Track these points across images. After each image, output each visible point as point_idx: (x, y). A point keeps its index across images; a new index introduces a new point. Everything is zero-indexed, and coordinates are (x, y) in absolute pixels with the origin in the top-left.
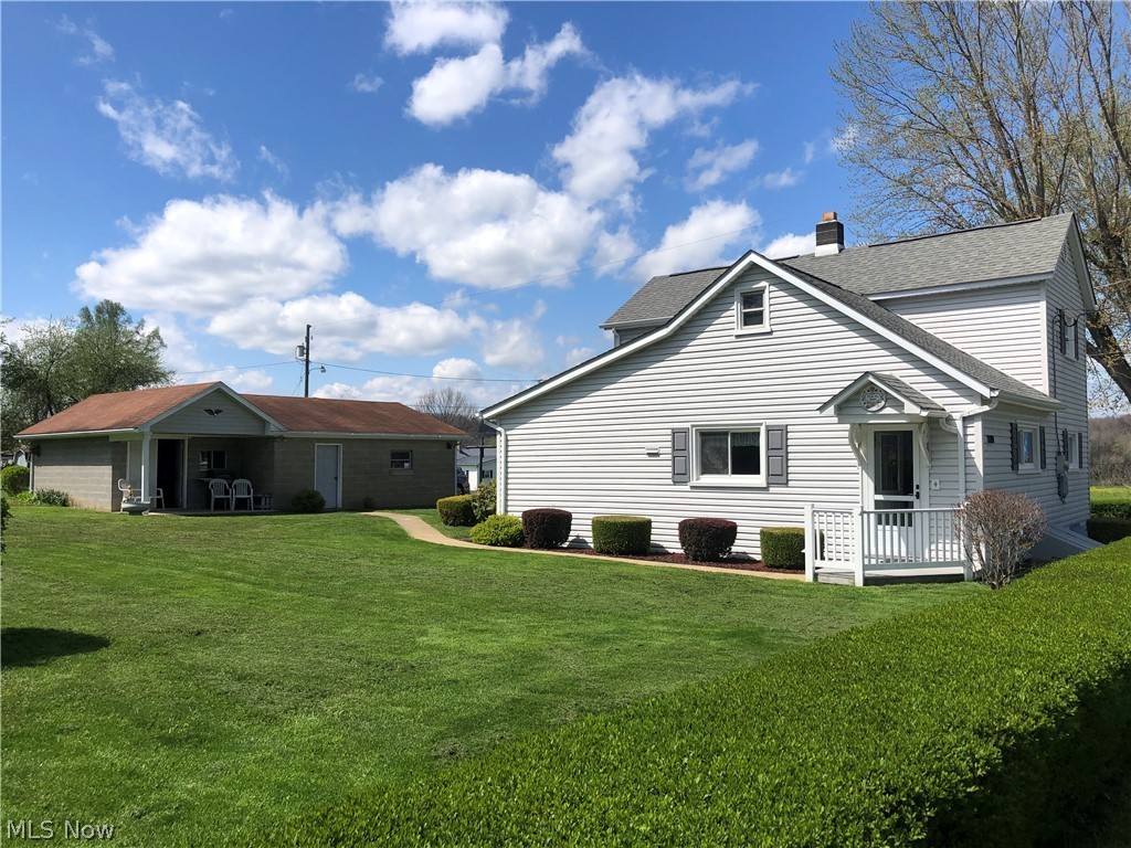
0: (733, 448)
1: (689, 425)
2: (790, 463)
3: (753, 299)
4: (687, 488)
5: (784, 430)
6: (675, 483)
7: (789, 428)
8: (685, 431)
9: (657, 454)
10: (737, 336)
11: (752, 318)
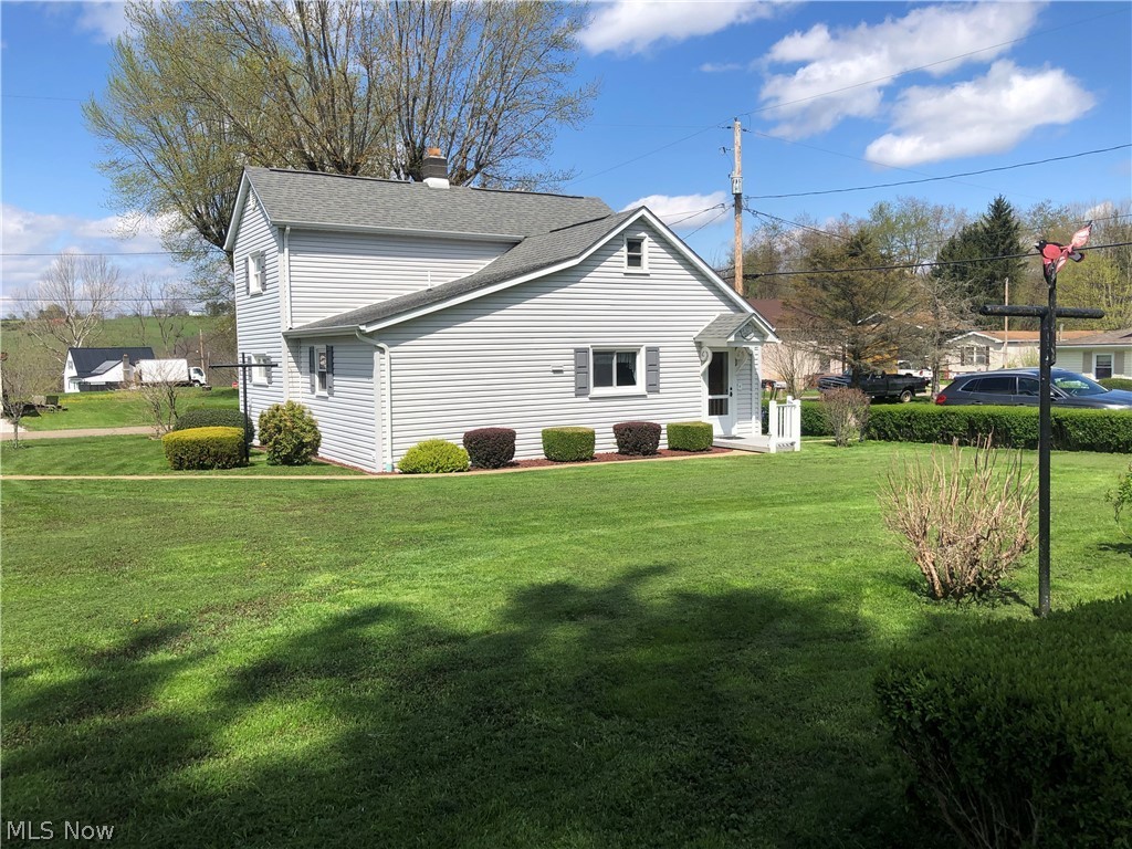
0: (618, 364)
1: (589, 346)
2: (661, 375)
3: (634, 245)
4: (587, 399)
5: (656, 350)
6: (577, 395)
7: (661, 349)
8: (586, 351)
9: (561, 371)
10: (625, 274)
11: (635, 260)
